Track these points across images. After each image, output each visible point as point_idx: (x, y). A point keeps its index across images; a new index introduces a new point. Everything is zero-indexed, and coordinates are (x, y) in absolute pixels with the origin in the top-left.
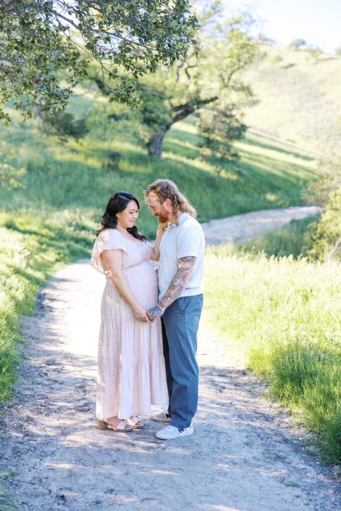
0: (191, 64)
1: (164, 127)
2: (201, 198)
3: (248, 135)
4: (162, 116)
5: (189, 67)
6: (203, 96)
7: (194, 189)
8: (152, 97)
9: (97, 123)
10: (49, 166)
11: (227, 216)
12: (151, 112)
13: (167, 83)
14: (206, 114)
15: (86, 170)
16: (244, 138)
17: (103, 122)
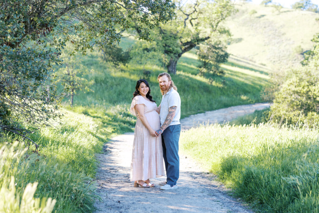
0: (193, 18)
1: (177, 55)
2: (200, 98)
3: (229, 60)
4: (175, 49)
5: (192, 19)
6: (201, 36)
7: (196, 93)
8: (169, 37)
9: (137, 53)
10: (107, 80)
11: (216, 109)
12: (169, 47)
13: (179, 29)
14: (203, 47)
15: (130, 82)
16: (227, 61)
17: (140, 53)
